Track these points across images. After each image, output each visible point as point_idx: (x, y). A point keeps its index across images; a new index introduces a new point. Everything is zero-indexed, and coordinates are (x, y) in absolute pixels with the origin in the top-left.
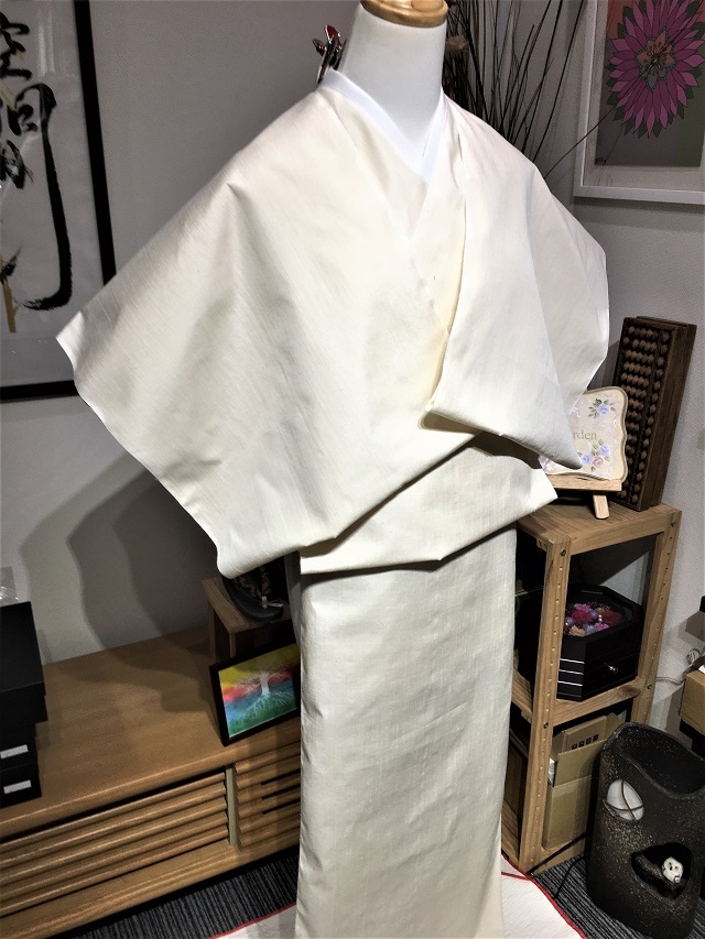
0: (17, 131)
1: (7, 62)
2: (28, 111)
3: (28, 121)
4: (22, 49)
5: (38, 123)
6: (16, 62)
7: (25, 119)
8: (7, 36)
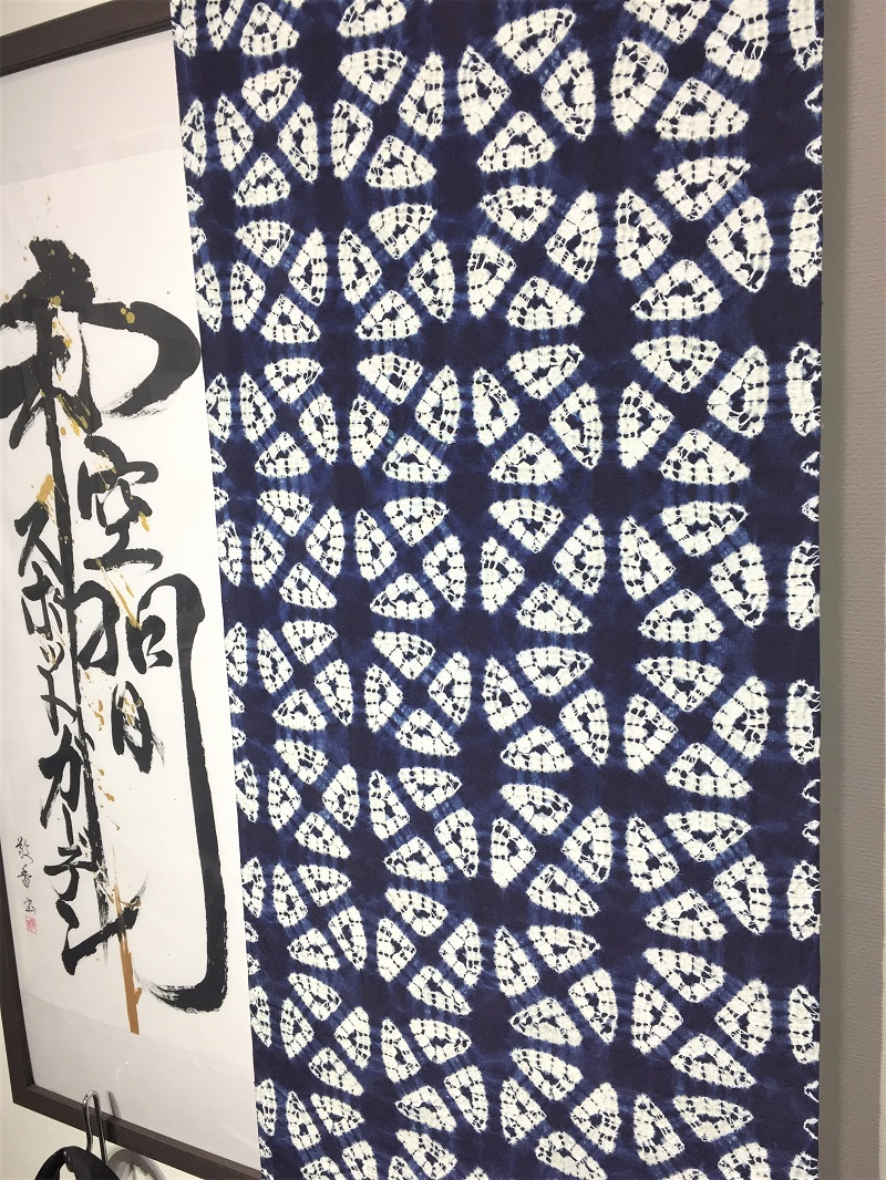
0: (141, 667)
1: (125, 539)
2: (156, 627)
3: (157, 648)
4: (148, 512)
5: (174, 653)
6: (138, 538)
7: (152, 644)
8: (125, 487)
